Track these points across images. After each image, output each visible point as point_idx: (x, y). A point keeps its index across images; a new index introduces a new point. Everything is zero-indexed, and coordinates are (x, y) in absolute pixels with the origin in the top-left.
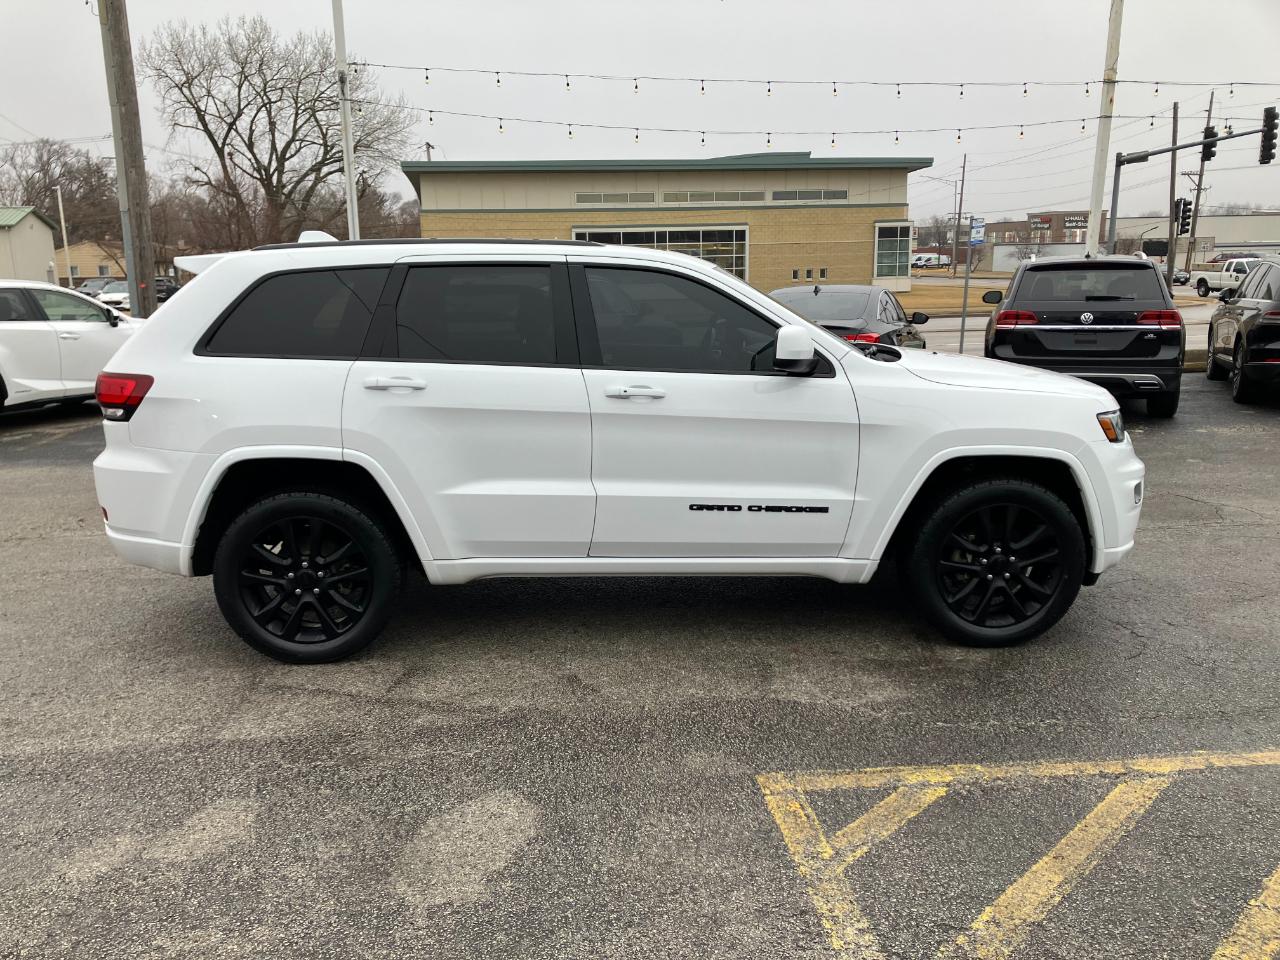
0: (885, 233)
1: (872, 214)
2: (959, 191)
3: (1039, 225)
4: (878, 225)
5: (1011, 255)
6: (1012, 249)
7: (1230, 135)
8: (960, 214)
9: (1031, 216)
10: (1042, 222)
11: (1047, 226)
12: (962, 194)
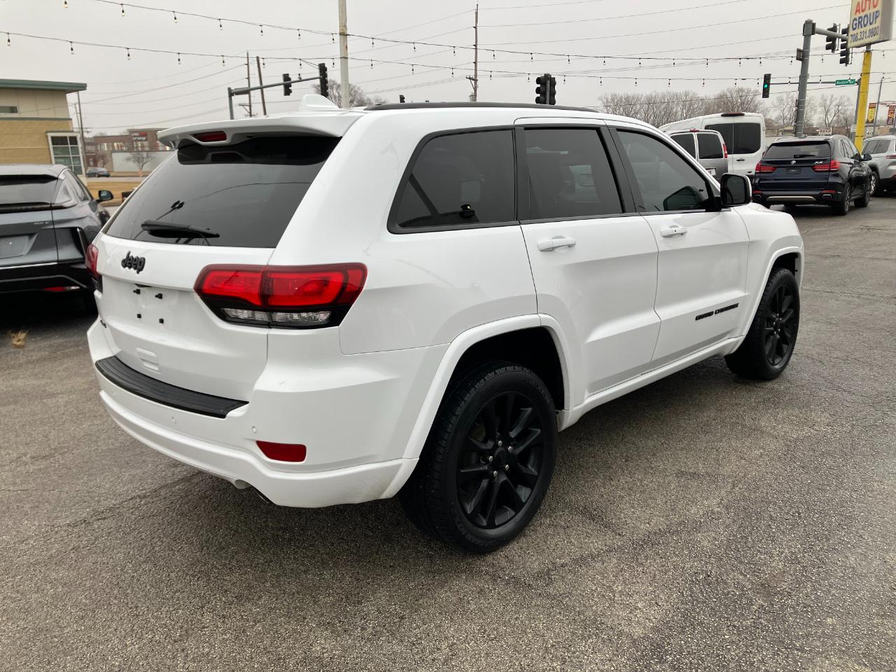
0: (56, 141)
1: (44, 126)
2: (78, 111)
3: (139, 138)
4: (50, 135)
5: (128, 159)
6: (128, 155)
7: (301, 80)
8: (82, 128)
9: (132, 131)
10: (141, 136)
11: (144, 138)
12: (80, 113)
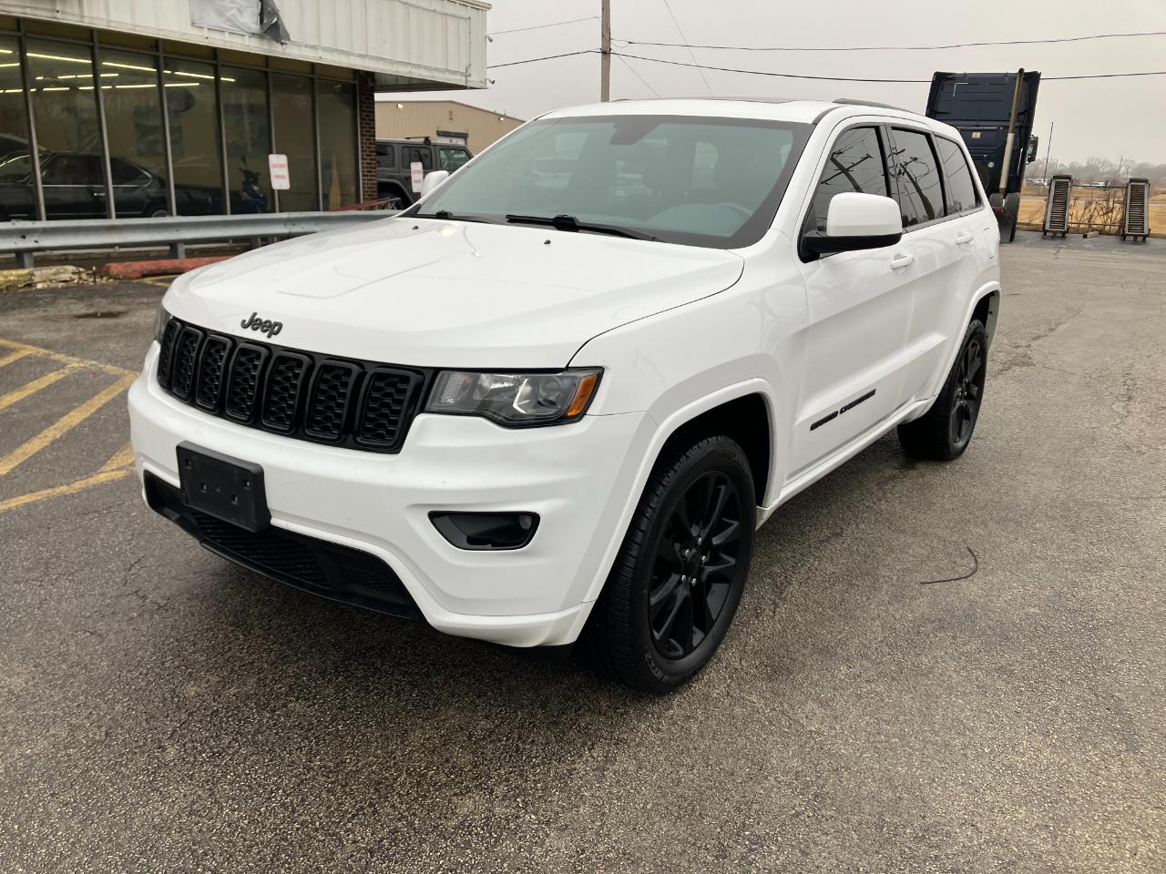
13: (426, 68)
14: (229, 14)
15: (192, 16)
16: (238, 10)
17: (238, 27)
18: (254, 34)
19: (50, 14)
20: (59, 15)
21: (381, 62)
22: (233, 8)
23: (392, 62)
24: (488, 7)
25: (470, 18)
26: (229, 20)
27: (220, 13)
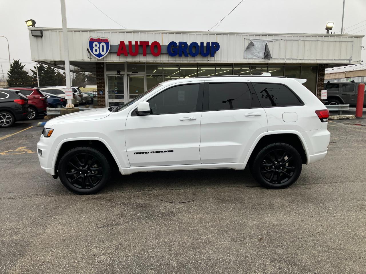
13: (329, 60)
14: (255, 54)
15: (244, 56)
16: (258, 53)
17: (257, 57)
18: (262, 58)
19: (207, 61)
20: (209, 61)
21: (310, 60)
22: (256, 53)
23: (314, 60)
24: (363, 36)
25: (353, 41)
26: (255, 56)
27: (252, 54)
